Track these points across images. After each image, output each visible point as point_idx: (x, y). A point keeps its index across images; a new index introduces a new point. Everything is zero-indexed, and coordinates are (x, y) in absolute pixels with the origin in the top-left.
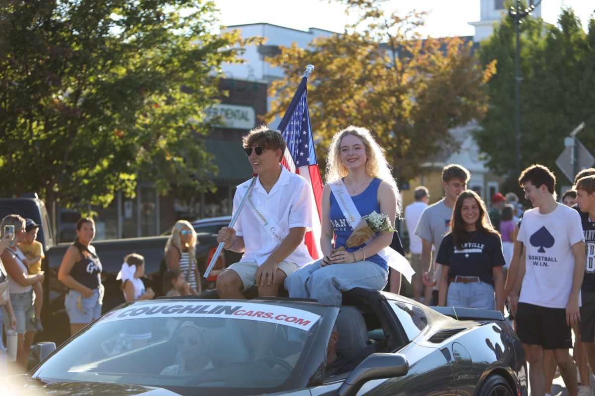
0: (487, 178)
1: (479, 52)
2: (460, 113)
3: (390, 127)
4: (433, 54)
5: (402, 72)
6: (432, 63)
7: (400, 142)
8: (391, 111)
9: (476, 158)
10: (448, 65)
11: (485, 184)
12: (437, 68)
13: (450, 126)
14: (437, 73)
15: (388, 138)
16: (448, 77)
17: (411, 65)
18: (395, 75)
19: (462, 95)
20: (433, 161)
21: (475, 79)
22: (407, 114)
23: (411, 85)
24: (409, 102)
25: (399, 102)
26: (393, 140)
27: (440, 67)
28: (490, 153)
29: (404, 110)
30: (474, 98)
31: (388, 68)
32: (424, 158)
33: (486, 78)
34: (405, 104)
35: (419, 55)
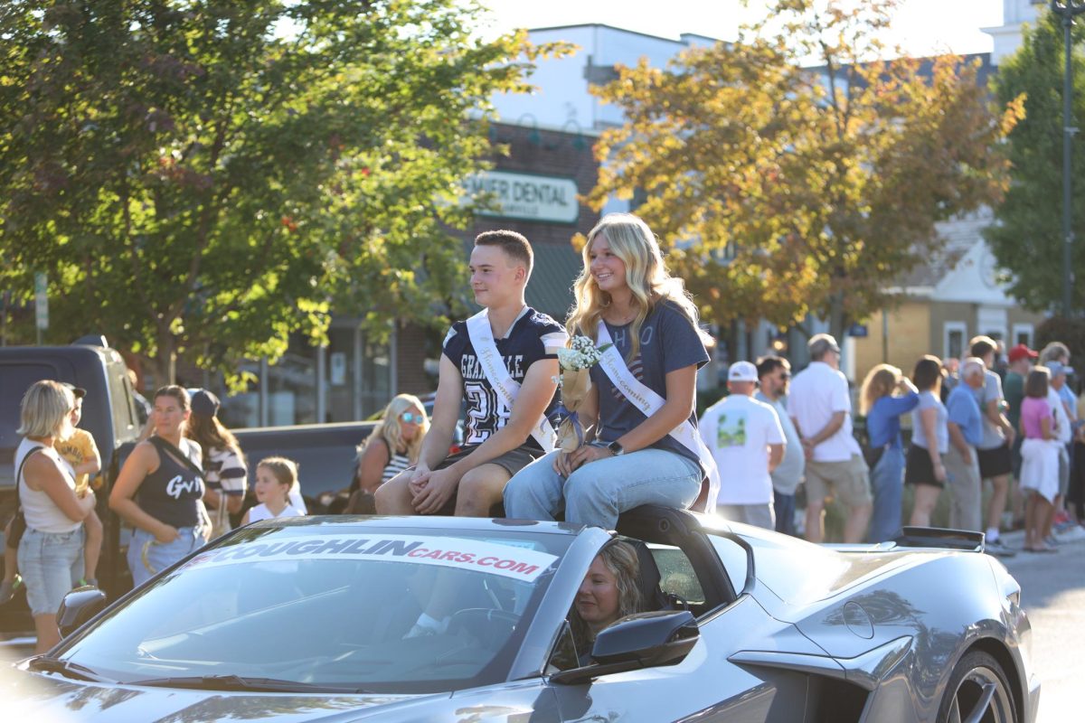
0: (1012, 318)
1: (997, 80)
2: (957, 194)
3: (824, 219)
4: (907, 80)
5: (847, 115)
6: (904, 99)
7: (841, 246)
8: (827, 189)
9: (991, 280)
10: (934, 101)
11: (1010, 328)
12: (913, 107)
13: (937, 218)
14: (912, 118)
15: (819, 239)
16: (935, 126)
17: (864, 101)
18: (832, 119)
19: (961, 158)
20: (904, 283)
21: (985, 130)
22: (854, 195)
23: (864, 139)
24: (859, 171)
25: (842, 170)
26: (828, 242)
27: (919, 106)
28: (1015, 270)
29: (851, 186)
30: (983, 164)
31: (819, 107)
32: (887, 276)
33: (1007, 127)
34: (852, 175)
35: (880, 82)
